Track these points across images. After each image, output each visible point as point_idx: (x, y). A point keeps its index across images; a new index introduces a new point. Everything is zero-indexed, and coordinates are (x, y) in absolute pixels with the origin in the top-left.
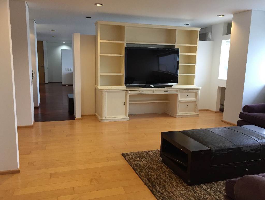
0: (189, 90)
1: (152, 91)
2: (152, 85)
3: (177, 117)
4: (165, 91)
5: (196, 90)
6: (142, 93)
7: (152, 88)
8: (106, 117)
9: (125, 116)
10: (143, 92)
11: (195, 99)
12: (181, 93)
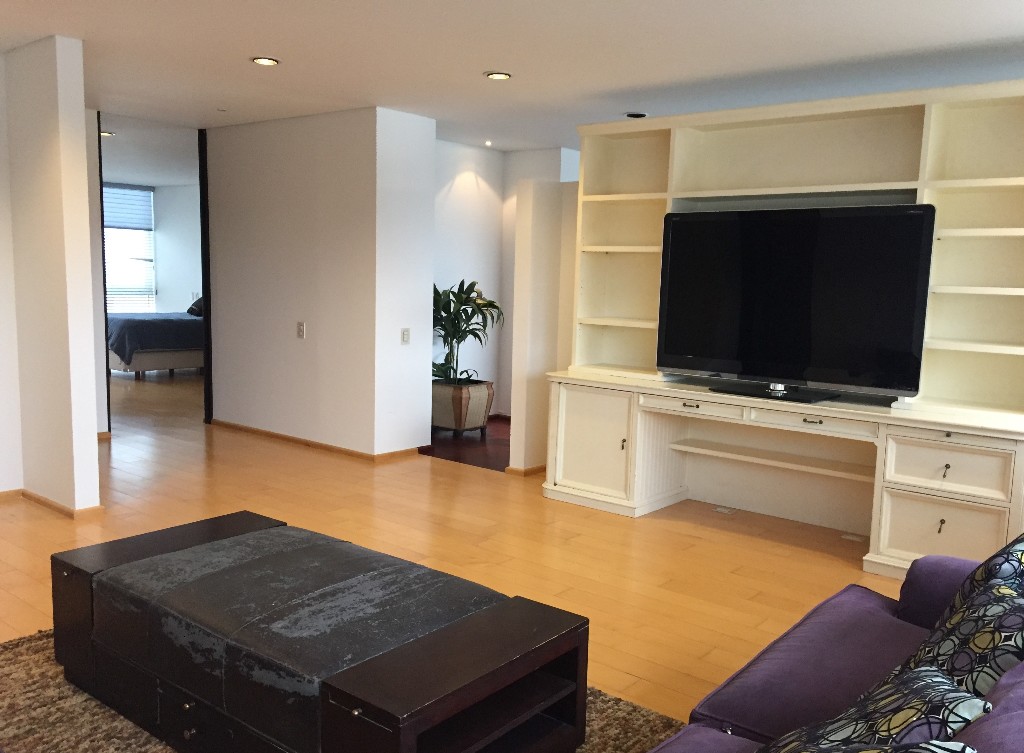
0: (948, 435)
1: (737, 411)
2: (780, 387)
3: (866, 567)
4: (805, 420)
5: (1009, 447)
6: (695, 410)
7: (777, 398)
8: (558, 481)
9: (623, 495)
10: (698, 407)
11: (998, 495)
12: (898, 441)
